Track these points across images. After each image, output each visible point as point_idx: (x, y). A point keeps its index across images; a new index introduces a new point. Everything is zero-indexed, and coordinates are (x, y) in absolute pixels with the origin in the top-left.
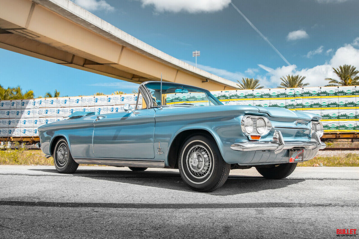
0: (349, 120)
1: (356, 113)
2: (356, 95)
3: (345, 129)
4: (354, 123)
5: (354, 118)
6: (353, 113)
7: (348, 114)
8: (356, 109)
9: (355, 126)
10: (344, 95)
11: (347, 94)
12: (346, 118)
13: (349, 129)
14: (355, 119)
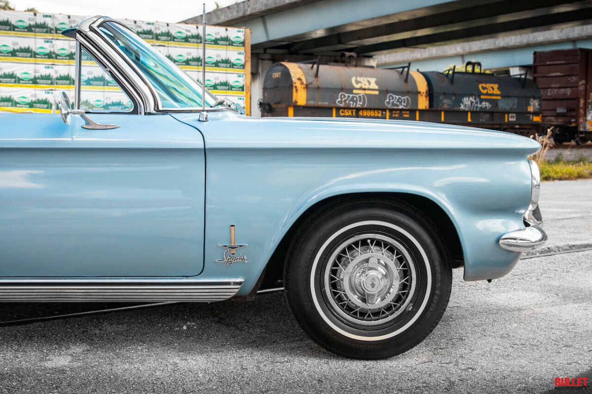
0: (21, 86)
1: (35, 71)
2: (35, 32)
3: (12, 106)
4: (30, 94)
5: (31, 82)
6: (28, 72)
7: (19, 74)
8: (36, 64)
9: (34, 99)
10: (10, 30)
11: (17, 28)
12: (15, 82)
13: (20, 106)
14: (33, 85)
